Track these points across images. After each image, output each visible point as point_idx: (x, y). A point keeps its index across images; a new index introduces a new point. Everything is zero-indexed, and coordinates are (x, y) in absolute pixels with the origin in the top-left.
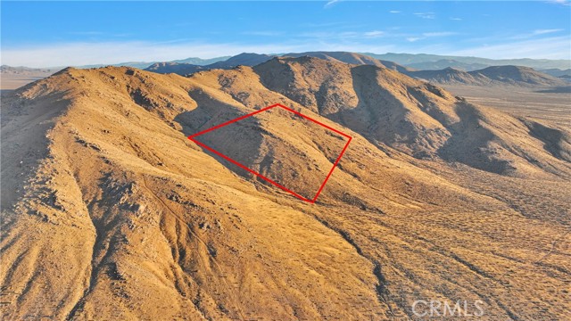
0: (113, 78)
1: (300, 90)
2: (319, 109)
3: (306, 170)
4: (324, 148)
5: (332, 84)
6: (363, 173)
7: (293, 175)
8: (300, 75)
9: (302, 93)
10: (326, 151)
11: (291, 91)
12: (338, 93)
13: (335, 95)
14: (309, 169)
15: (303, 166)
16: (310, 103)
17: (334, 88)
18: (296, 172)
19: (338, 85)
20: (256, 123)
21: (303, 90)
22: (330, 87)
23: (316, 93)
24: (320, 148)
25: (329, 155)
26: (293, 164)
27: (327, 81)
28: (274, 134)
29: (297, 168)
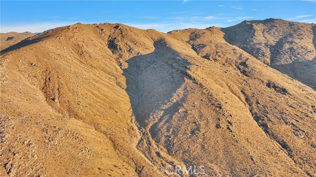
0: (102, 30)
1: (257, 44)
2: (272, 60)
3: (213, 127)
4: (253, 101)
5: (290, 40)
6: (298, 143)
7: (193, 132)
8: (260, 33)
9: (258, 46)
10: (254, 105)
11: (248, 44)
12: (295, 47)
13: (291, 49)
14: (218, 126)
15: (211, 121)
16: (263, 55)
17: (291, 43)
18: (198, 129)
19: (297, 41)
20: (186, 68)
21: (260, 44)
22: (288, 42)
23: (271, 47)
24: (247, 100)
25: (256, 110)
26: (201, 117)
27: (286, 37)
28: (198, 79)
29: (202, 123)
